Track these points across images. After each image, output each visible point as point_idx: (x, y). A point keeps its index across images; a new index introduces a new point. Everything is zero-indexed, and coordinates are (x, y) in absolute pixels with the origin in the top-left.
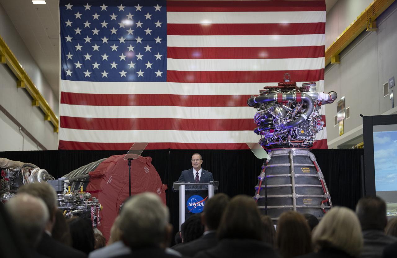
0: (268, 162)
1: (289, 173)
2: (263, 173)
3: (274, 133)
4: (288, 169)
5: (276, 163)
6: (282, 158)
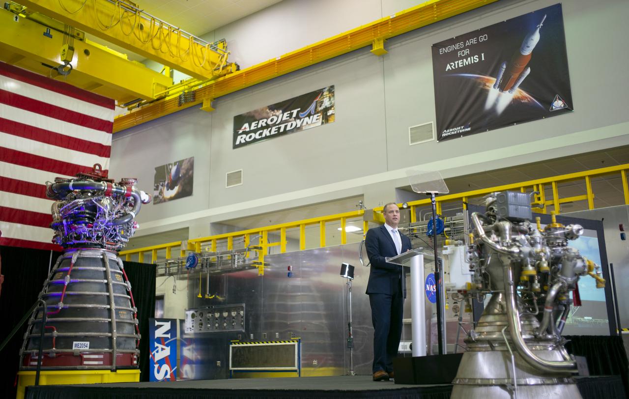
0: (74, 262)
1: (105, 279)
2: (68, 276)
3: (91, 229)
4: (103, 274)
5: (86, 266)
6: (93, 261)
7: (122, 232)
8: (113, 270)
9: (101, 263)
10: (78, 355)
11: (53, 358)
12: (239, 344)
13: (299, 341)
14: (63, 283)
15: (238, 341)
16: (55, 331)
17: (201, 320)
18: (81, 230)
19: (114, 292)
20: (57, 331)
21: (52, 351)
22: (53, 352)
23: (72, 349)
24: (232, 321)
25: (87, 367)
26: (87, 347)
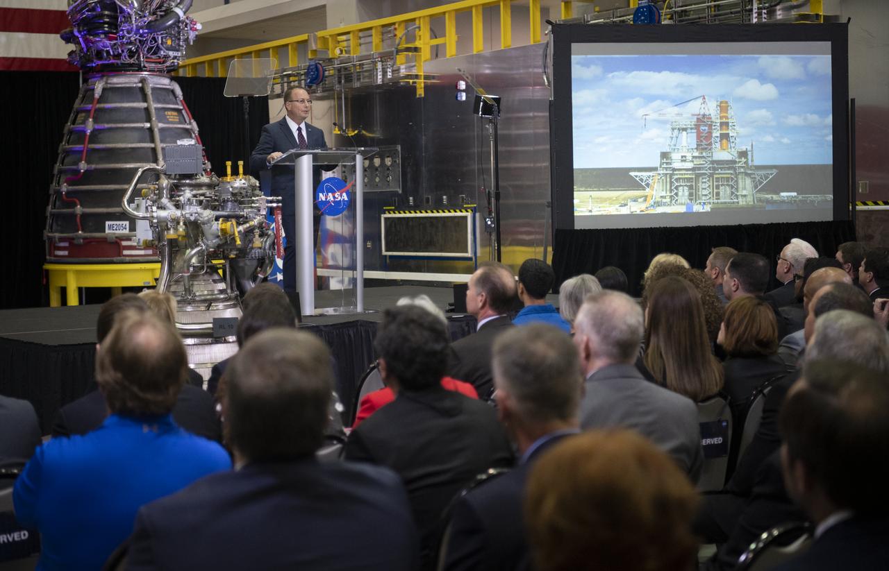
0: (98, 97)
1: (147, 122)
2: (91, 120)
3: (115, 42)
4: (143, 114)
5: (115, 102)
6: (126, 92)
7: (169, 42)
8: (160, 106)
9: (140, 96)
10: (113, 241)
11: (79, 246)
12: (395, 213)
13: (474, 211)
14: (84, 132)
15: (393, 208)
16: (79, 206)
17: (344, 172)
18: (100, 45)
19: (162, 141)
20: (81, 206)
21: (76, 235)
22: (79, 238)
23: (105, 232)
24: (386, 174)
25: (127, 258)
26: (126, 229)
